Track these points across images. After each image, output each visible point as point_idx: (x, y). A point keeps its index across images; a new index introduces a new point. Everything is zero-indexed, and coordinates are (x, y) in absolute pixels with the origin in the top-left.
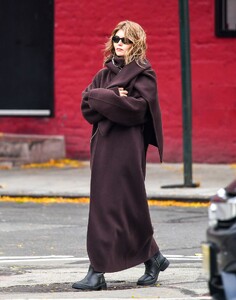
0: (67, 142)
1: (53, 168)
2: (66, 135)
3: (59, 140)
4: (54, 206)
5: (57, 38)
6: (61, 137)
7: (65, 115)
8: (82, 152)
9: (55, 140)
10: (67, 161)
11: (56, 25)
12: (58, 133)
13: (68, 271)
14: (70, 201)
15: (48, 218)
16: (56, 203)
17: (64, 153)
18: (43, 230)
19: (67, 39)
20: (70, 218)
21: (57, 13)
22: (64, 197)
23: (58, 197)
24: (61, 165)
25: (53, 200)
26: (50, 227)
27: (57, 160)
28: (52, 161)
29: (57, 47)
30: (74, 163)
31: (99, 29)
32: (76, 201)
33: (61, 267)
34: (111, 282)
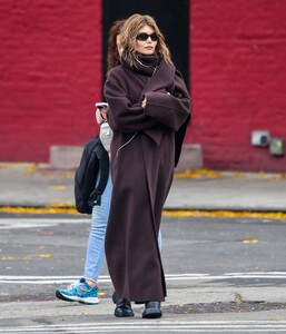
0: (204, 152)
1: (189, 179)
2: (203, 143)
3: (195, 149)
4: (190, 219)
5: (193, 41)
6: (197, 146)
7: (202, 123)
8: (220, 162)
9: (191, 150)
10: (204, 172)
11: (192, 27)
12: (195, 142)
13: (203, 290)
14: (207, 214)
15: (183, 233)
16: (191, 217)
17: (200, 163)
18: (177, 246)
19: (202, 41)
20: (206, 234)
21: (193, 14)
22: (201, 210)
23: (193, 210)
24: (198, 176)
25: (188, 214)
26: (185, 242)
27: (193, 171)
28: (188, 171)
29: (193, 50)
30: (211, 174)
31: (239, 31)
32: (213, 215)
33: (195, 287)
34: (250, 303)
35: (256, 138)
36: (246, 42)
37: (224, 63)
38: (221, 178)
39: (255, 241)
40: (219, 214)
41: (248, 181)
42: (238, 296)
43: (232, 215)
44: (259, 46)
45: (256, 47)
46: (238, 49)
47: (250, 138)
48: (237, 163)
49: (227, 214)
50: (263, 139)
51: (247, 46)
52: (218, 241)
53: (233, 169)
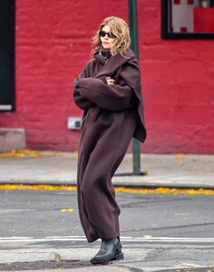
0: (27, 135)
1: (14, 158)
2: (26, 127)
3: (20, 133)
4: (15, 192)
5: (18, 40)
6: (22, 130)
7: (25, 110)
8: (40, 143)
9: (16, 133)
10: (27, 151)
11: (17, 28)
12: (18, 127)
13: (27, 251)
14: (30, 187)
15: (10, 203)
16: (17, 190)
17: (24, 144)
18: (5, 214)
19: (27, 41)
20: (29, 203)
21: (18, 17)
22: (24, 184)
23: (19, 184)
24: (22, 155)
25: (14, 187)
26: (11, 211)
27: (18, 151)
28: (13, 151)
29: (18, 48)
30: (33, 153)
31: (57, 32)
32: (35, 188)
33: (21, 248)
34: (67, 261)
35: (71, 123)
36: (63, 41)
37: (45, 59)
38: (42, 157)
39: (71, 210)
40: (40, 187)
41: (65, 159)
42: (58, 256)
43: (51, 188)
44: (74, 44)
45: (71, 45)
46: (57, 47)
47: (66, 123)
48: (56, 144)
49: (46, 188)
50: (77, 123)
51: (64, 44)
52: (40, 210)
53: (52, 149)
